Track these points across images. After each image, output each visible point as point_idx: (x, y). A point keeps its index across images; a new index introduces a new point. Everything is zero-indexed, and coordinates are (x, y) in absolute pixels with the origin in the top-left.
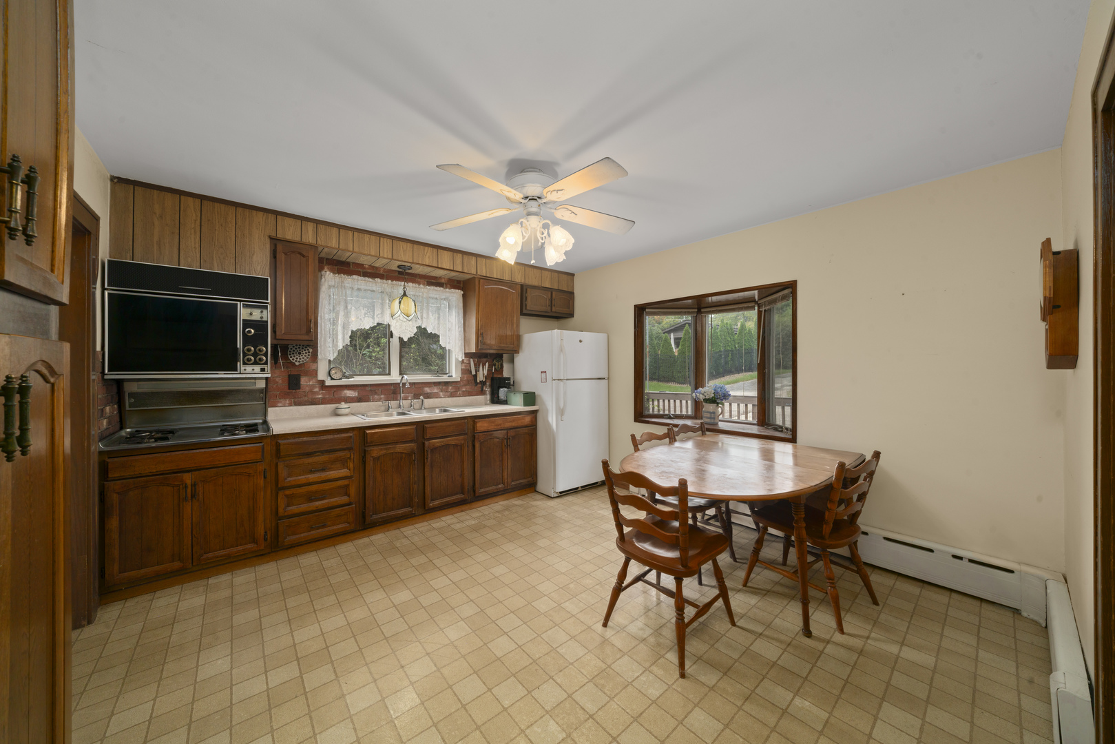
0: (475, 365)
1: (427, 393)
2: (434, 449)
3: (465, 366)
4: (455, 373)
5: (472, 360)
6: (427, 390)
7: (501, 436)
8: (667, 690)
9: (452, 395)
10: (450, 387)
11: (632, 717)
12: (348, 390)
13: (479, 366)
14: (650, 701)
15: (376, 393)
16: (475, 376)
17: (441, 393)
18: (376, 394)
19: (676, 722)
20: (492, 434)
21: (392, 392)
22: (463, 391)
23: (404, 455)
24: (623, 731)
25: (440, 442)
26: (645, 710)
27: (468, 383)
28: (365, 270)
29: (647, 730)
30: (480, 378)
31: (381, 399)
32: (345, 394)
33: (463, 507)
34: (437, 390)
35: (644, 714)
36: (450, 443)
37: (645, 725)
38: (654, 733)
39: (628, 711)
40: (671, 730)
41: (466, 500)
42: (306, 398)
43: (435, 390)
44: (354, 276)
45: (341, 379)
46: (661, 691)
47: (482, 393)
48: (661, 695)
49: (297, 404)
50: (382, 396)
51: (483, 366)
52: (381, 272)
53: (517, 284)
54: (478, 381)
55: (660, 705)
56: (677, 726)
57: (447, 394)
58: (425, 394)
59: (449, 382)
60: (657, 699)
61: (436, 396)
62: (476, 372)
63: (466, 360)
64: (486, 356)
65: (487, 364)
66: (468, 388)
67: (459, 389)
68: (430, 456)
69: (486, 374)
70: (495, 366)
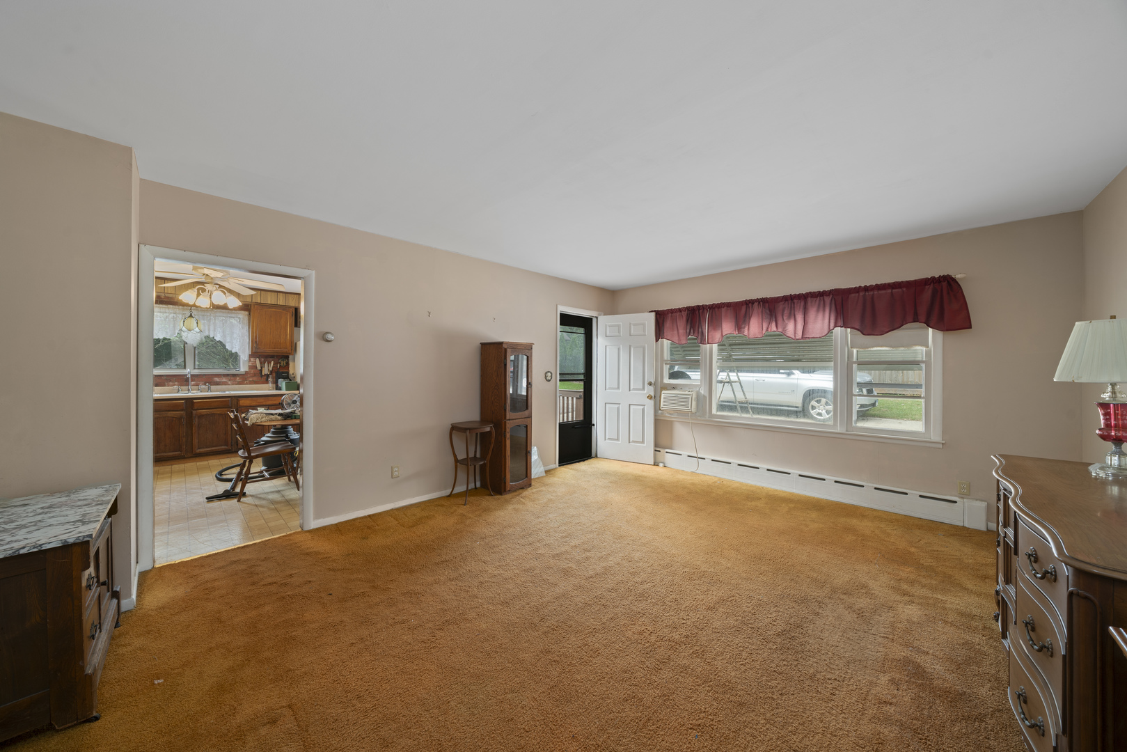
0: (261, 363)
2: (201, 416)
3: (252, 363)
4: (243, 368)
5: (258, 359)
6: (217, 379)
9: (239, 383)
10: (238, 378)
13: (265, 363)
16: (261, 370)
17: (229, 382)
18: (170, 381)
21: (183, 380)
22: (251, 381)
27: (255, 375)
30: (266, 371)
33: (229, 455)
34: (226, 379)
36: (213, 412)
41: (229, 450)
43: (224, 379)
47: (267, 382)
51: (268, 364)
53: (290, 307)
54: (263, 375)
57: (236, 381)
58: (214, 381)
59: (238, 374)
61: (225, 383)
62: (261, 368)
63: (252, 359)
64: (272, 357)
65: (272, 362)
66: (255, 379)
67: (246, 379)
68: (197, 420)
69: (271, 369)
70: (280, 363)
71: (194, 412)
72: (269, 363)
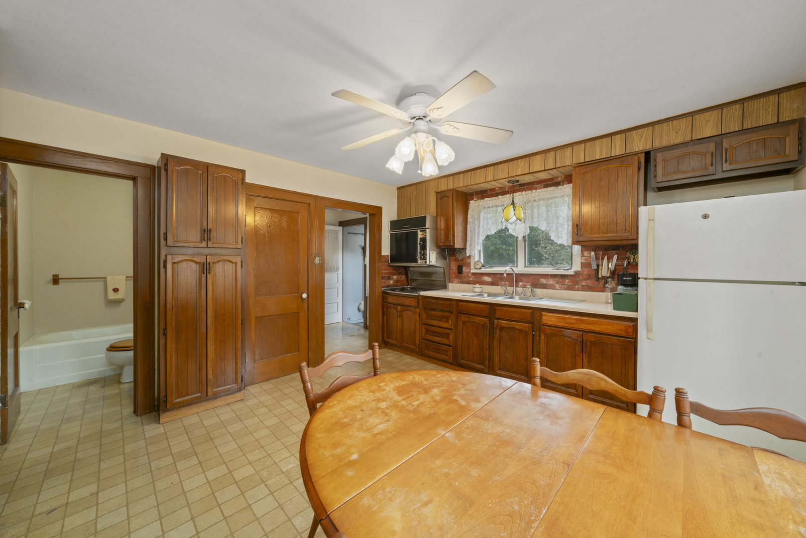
0: (598, 259)
1: (544, 284)
2: (502, 328)
3: (586, 260)
4: (575, 266)
5: (593, 253)
6: (543, 281)
7: (574, 337)
8: (297, 531)
9: (569, 288)
10: (567, 281)
11: (283, 504)
12: (486, 276)
13: (603, 259)
14: (291, 517)
15: (503, 280)
16: (597, 270)
17: (557, 286)
19: (268, 531)
20: (562, 331)
22: (583, 286)
23: (480, 326)
24: (275, 498)
25: (507, 324)
26: (285, 513)
27: (589, 277)
28: (496, 192)
29: (270, 512)
30: (604, 272)
31: (506, 284)
32: (484, 279)
34: (553, 282)
35: (282, 511)
36: (515, 326)
37: (274, 511)
38: (266, 515)
39: (288, 502)
40: (263, 526)
42: (465, 280)
43: (551, 282)
44: (485, 199)
45: (480, 269)
46: (297, 527)
47: (603, 290)
48: (294, 525)
49: (462, 283)
50: (507, 283)
51: (608, 260)
52: (507, 190)
54: (600, 276)
55: (286, 523)
56: (264, 531)
57: (563, 286)
58: (541, 284)
59: (567, 275)
60: (291, 522)
61: (552, 287)
62: (598, 266)
63: (586, 253)
64: (616, 248)
65: (615, 257)
66: (590, 283)
67: (577, 283)
68: (498, 332)
69: (613, 269)
70: (628, 259)
71: (496, 321)
72: (610, 259)
